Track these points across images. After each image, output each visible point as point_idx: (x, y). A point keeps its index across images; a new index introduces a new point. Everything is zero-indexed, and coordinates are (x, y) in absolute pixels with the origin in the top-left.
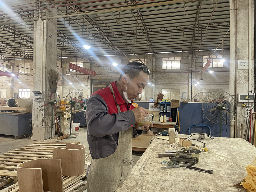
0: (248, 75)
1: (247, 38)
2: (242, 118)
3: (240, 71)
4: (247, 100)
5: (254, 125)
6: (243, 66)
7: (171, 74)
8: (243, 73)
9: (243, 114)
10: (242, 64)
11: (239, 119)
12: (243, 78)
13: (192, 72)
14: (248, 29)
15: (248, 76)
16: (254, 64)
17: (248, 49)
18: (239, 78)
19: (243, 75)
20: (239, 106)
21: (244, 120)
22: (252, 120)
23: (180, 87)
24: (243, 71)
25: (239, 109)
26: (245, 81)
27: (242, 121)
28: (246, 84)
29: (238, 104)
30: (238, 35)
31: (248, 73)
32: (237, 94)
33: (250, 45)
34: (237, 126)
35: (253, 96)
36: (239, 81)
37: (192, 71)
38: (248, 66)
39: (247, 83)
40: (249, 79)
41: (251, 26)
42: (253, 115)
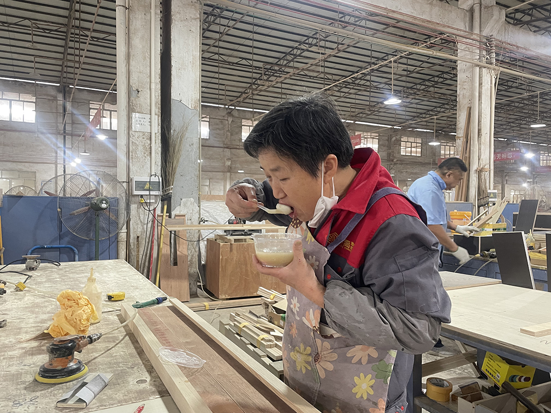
0: (151, 144)
1: (149, 71)
2: (140, 226)
3: (137, 135)
4: (147, 190)
5: (159, 237)
6: (142, 124)
7: (9, 133)
8: (141, 139)
9: (142, 218)
10: (140, 121)
11: (134, 228)
12: (140, 148)
13: (65, 134)
14: (149, 54)
15: (149, 146)
16: (160, 125)
17: (149, 92)
18: (134, 148)
19: (141, 143)
20: (135, 203)
21: (143, 228)
22: (156, 227)
23: (35, 167)
24: (141, 134)
25: (133, 207)
26: (146, 155)
27: (139, 230)
28: (146, 160)
29: (133, 198)
30: (132, 63)
31: (151, 140)
32: (131, 180)
33: (153, 86)
34: (131, 241)
35: (157, 183)
36: (134, 154)
37: (65, 132)
38: (151, 126)
39: (149, 158)
40: (151, 150)
41: (155, 49)
42: (159, 218)
